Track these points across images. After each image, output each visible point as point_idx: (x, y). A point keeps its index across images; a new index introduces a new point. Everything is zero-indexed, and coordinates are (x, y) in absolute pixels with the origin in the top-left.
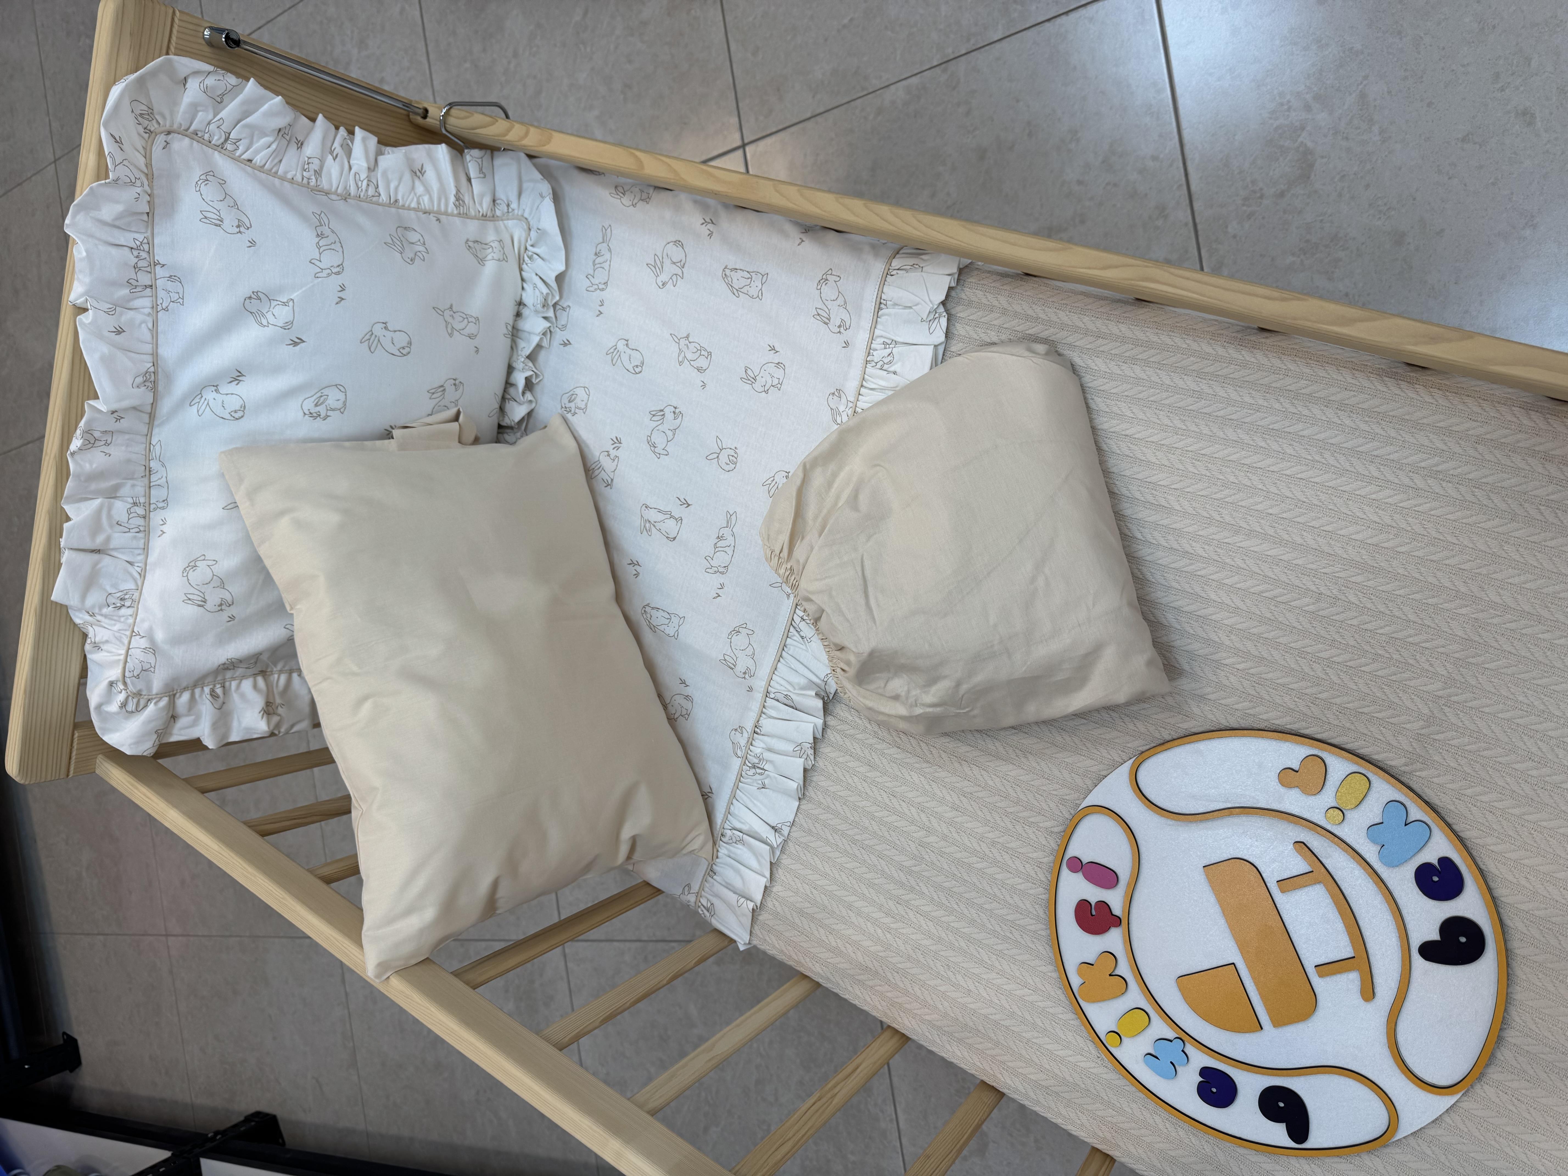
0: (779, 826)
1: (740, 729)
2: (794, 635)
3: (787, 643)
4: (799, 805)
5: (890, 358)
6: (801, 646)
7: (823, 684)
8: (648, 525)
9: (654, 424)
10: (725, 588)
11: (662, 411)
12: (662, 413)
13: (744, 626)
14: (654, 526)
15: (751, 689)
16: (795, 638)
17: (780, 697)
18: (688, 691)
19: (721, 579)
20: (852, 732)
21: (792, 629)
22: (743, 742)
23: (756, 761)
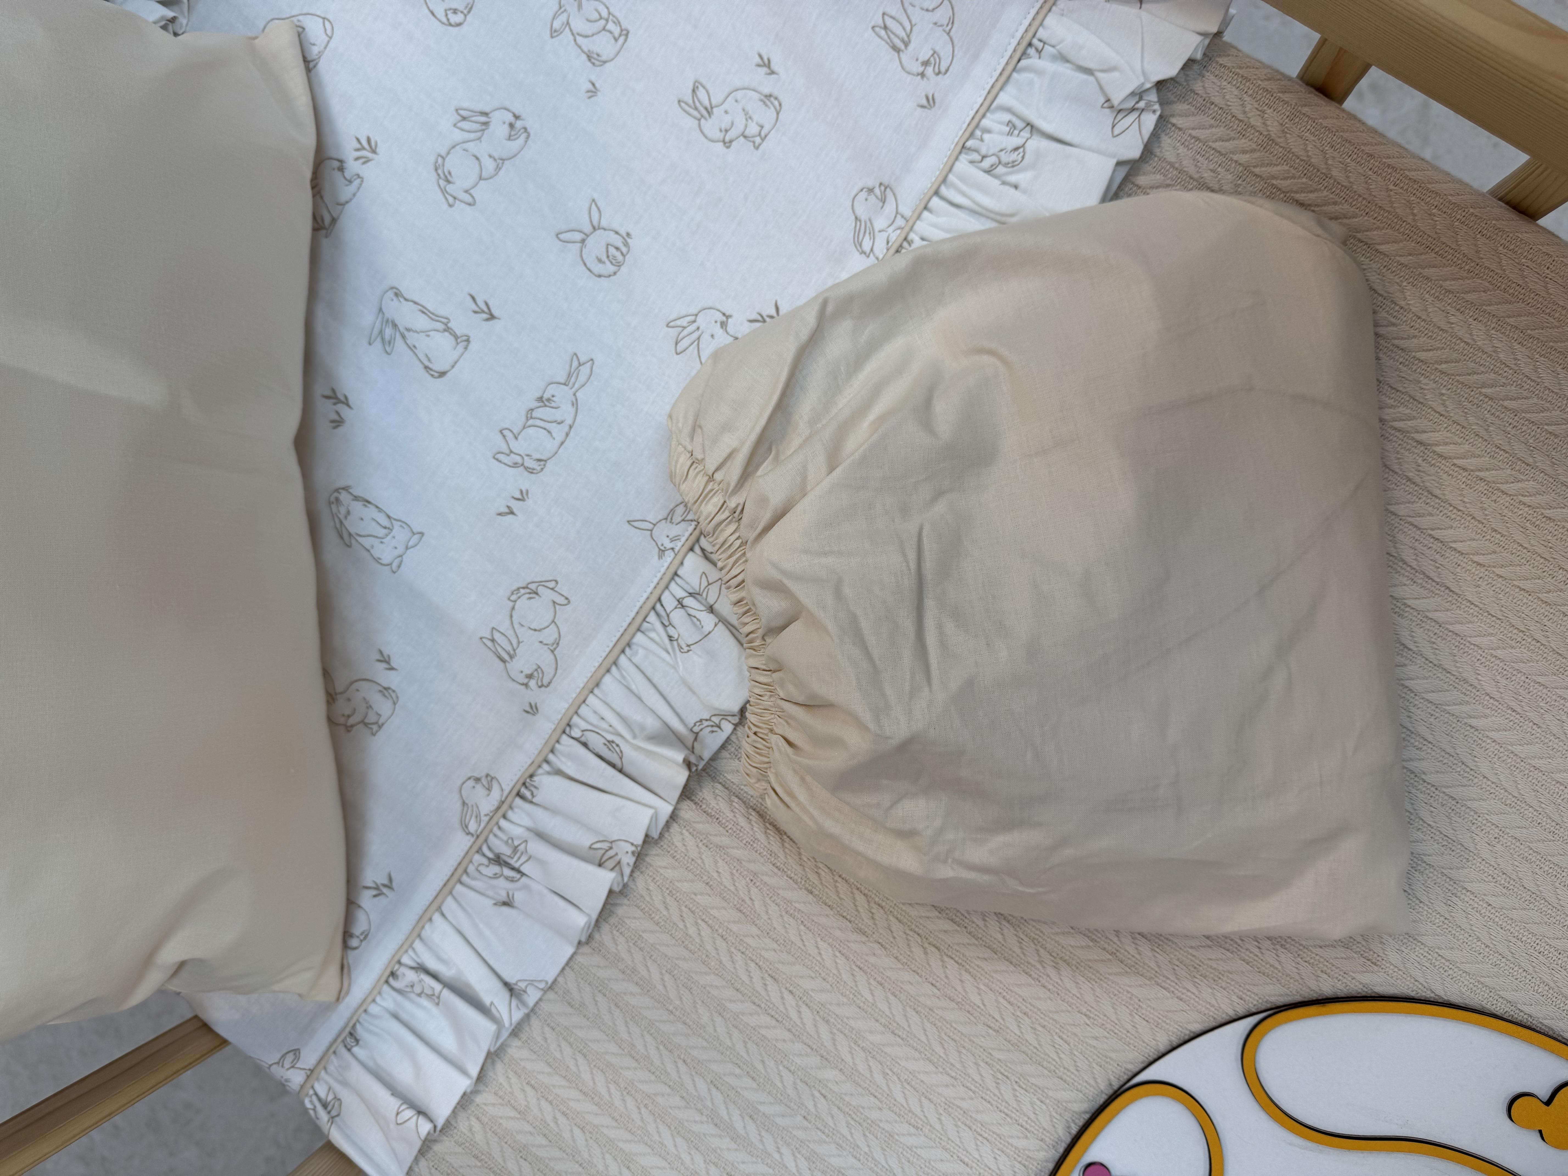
0: (522, 985)
1: (488, 781)
2: (654, 630)
3: (635, 640)
4: (575, 953)
5: (1014, 156)
6: (664, 655)
7: (691, 738)
8: (388, 332)
9: (458, 135)
10: (529, 502)
11: (486, 114)
12: (483, 119)
13: (552, 585)
14: (403, 337)
15: (533, 710)
16: (653, 635)
17: (595, 741)
18: (391, 680)
19: (524, 481)
20: (725, 841)
21: (652, 617)
22: (487, 804)
23: (505, 850)
